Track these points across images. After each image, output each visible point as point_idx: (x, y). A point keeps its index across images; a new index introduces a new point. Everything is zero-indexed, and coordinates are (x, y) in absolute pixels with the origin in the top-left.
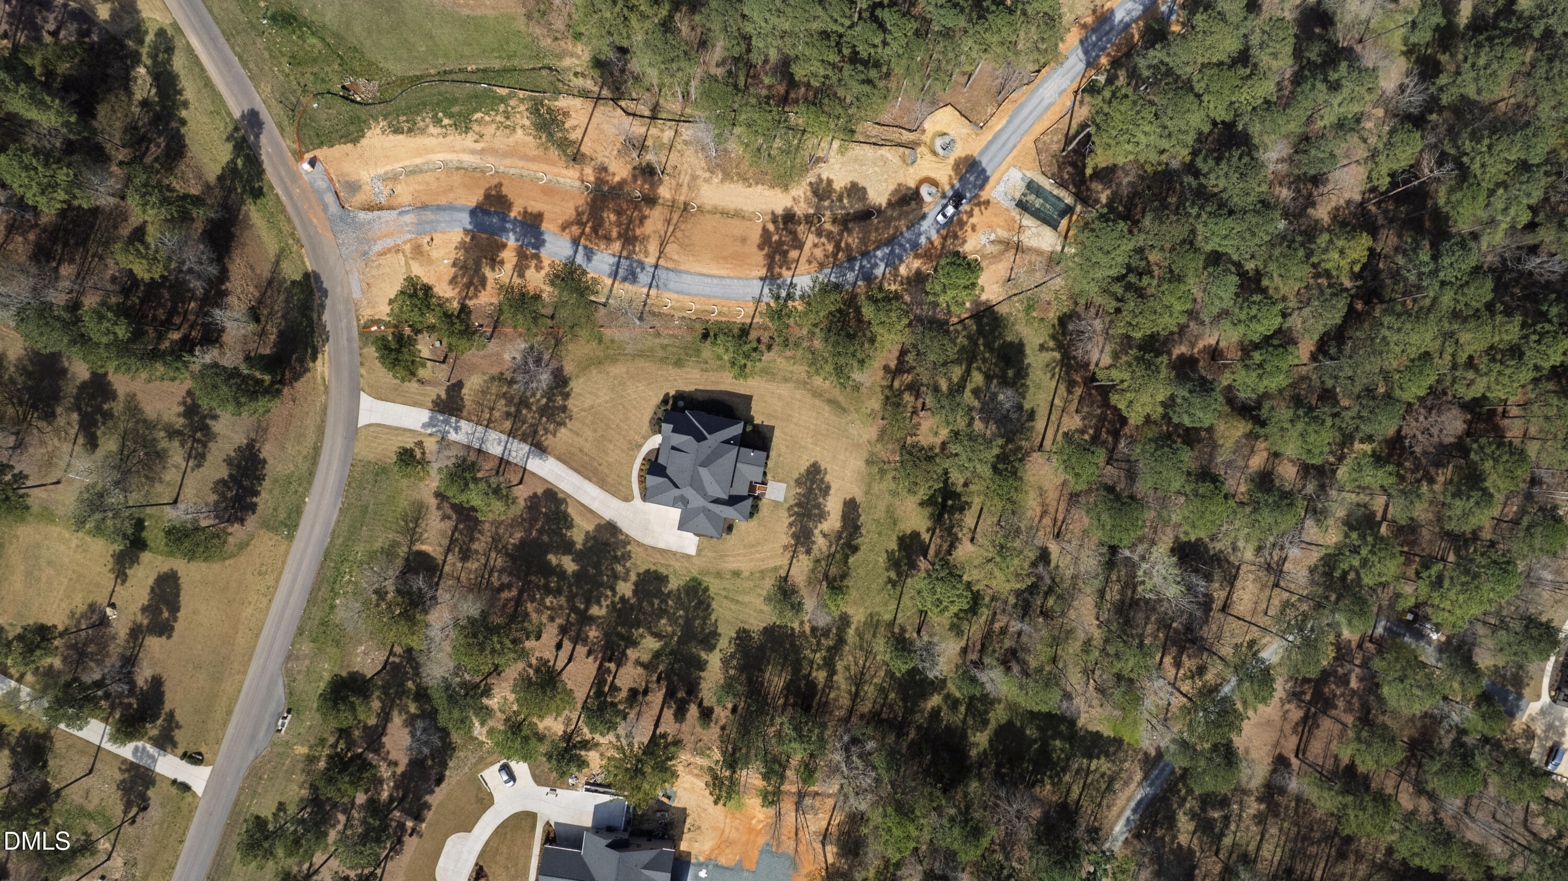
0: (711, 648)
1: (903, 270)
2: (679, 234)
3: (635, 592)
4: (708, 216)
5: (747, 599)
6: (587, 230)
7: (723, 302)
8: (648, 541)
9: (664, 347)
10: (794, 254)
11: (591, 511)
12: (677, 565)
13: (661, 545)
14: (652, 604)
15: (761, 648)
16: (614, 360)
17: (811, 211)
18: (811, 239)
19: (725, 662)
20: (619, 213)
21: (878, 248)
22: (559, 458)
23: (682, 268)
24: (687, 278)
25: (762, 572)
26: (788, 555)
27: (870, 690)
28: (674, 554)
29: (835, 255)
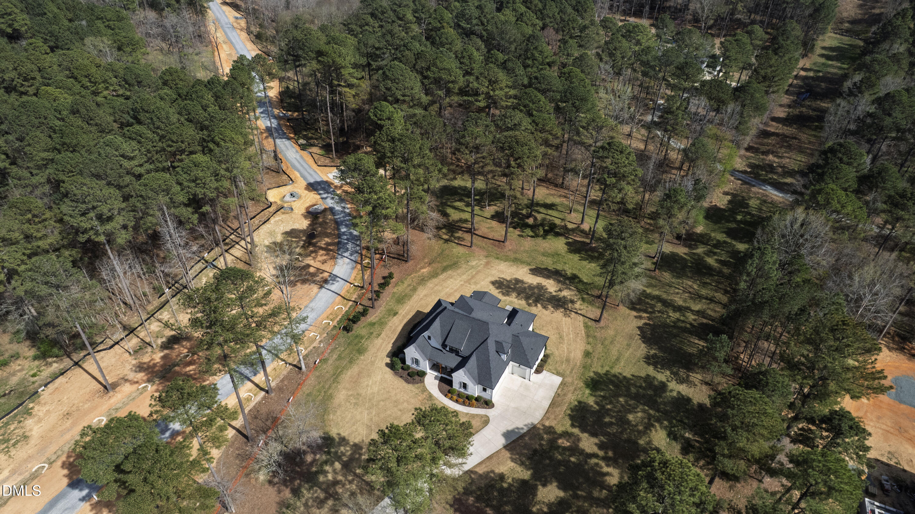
0: (663, 386)
3: (594, 434)
5: (615, 352)
7: (324, 315)
8: (539, 413)
9: (340, 358)
10: (312, 270)
12: (569, 395)
13: (547, 403)
14: (611, 424)
15: (666, 350)
16: (328, 398)
17: (287, 257)
18: (307, 261)
19: (682, 380)
21: (339, 230)
26: (573, 315)
28: (557, 395)
29: (329, 251)
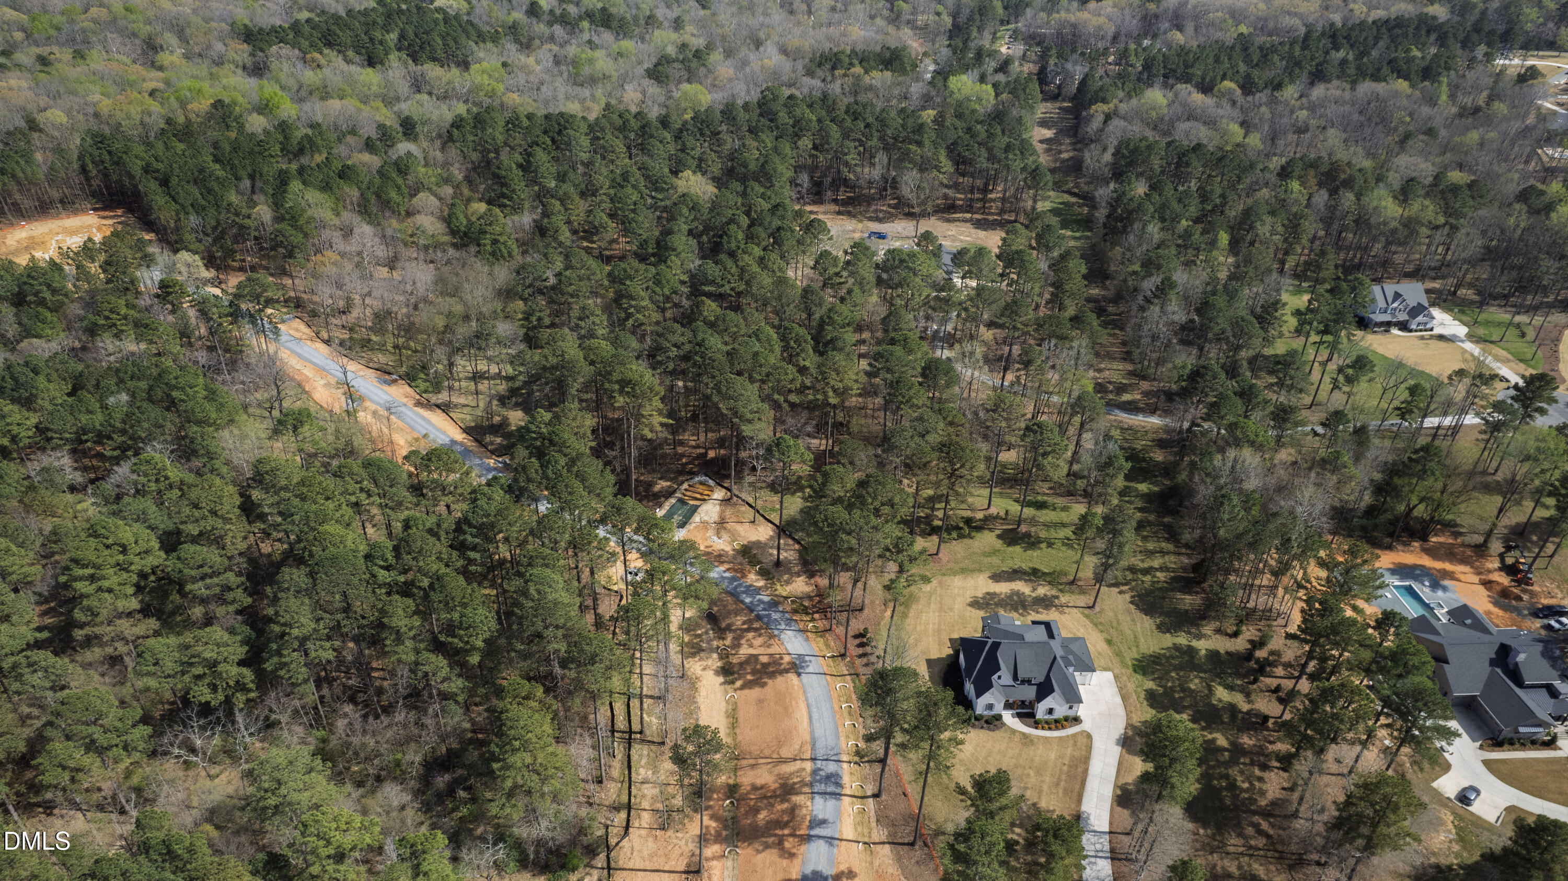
1: (761, 583)
2: (767, 752)
4: (740, 738)
5: (1128, 632)
6: (786, 832)
7: (835, 701)
8: (1121, 711)
10: (764, 659)
11: (1120, 763)
12: (1131, 687)
13: (1118, 700)
15: (1168, 614)
17: (715, 656)
18: (745, 651)
19: (1199, 637)
20: (757, 811)
21: (742, 602)
22: (1079, 801)
23: (807, 737)
24: (819, 732)
25: (1096, 625)
26: (1067, 610)
27: (1151, 546)
28: (1120, 688)
29: (756, 630)
